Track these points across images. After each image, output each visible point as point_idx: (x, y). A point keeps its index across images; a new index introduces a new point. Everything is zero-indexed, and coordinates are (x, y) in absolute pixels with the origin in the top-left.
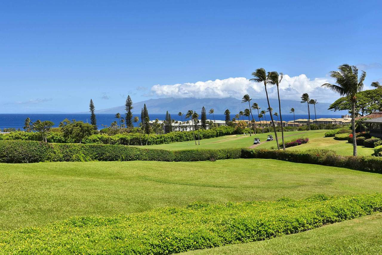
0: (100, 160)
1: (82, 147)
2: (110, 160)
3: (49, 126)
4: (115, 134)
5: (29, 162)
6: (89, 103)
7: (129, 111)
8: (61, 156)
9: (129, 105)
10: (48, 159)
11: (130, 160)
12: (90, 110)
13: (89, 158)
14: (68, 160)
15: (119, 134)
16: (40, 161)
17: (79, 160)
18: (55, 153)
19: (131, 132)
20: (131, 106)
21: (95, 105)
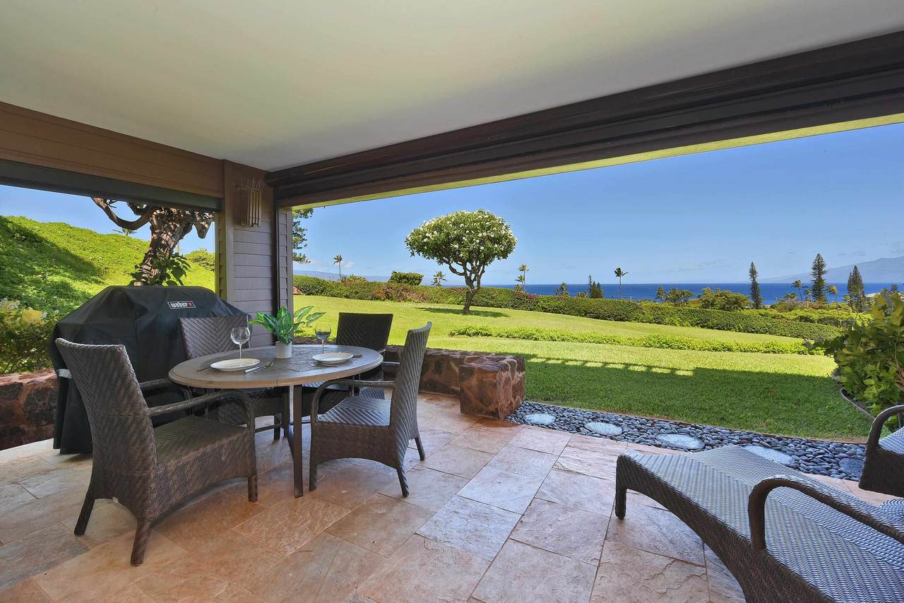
0: (702, 327)
1: (679, 310)
2: (719, 329)
3: (688, 297)
4: (790, 310)
5: (615, 320)
6: (749, 267)
7: (820, 277)
8: (652, 317)
9: (819, 267)
10: (636, 319)
11: (752, 332)
12: (750, 277)
13: (687, 323)
14: (659, 323)
15: (799, 310)
16: (627, 320)
17: (673, 324)
18: (644, 314)
19: (820, 308)
20: (823, 270)
21: (757, 270)
